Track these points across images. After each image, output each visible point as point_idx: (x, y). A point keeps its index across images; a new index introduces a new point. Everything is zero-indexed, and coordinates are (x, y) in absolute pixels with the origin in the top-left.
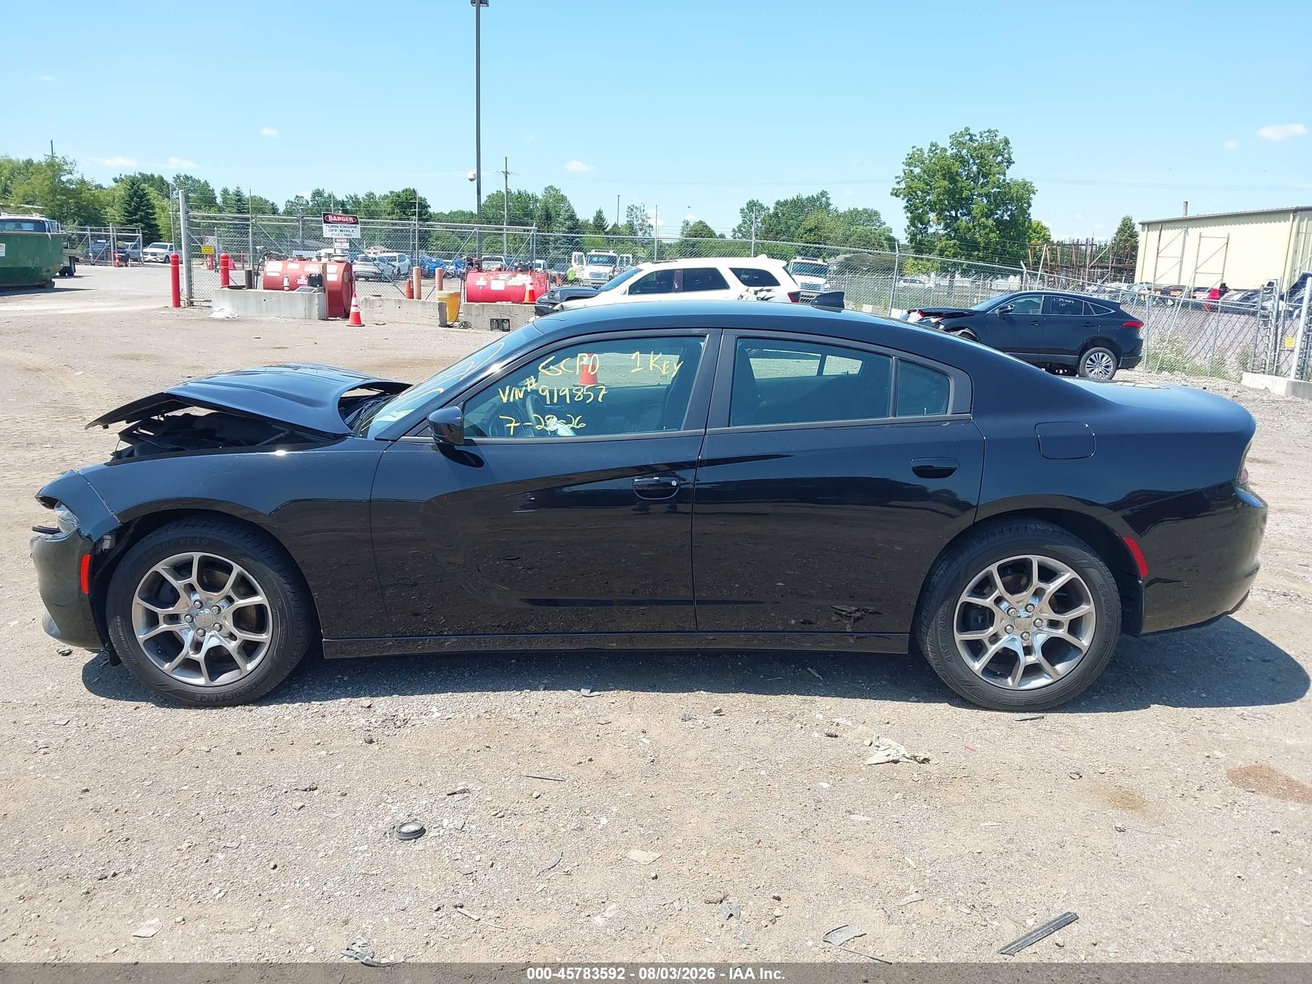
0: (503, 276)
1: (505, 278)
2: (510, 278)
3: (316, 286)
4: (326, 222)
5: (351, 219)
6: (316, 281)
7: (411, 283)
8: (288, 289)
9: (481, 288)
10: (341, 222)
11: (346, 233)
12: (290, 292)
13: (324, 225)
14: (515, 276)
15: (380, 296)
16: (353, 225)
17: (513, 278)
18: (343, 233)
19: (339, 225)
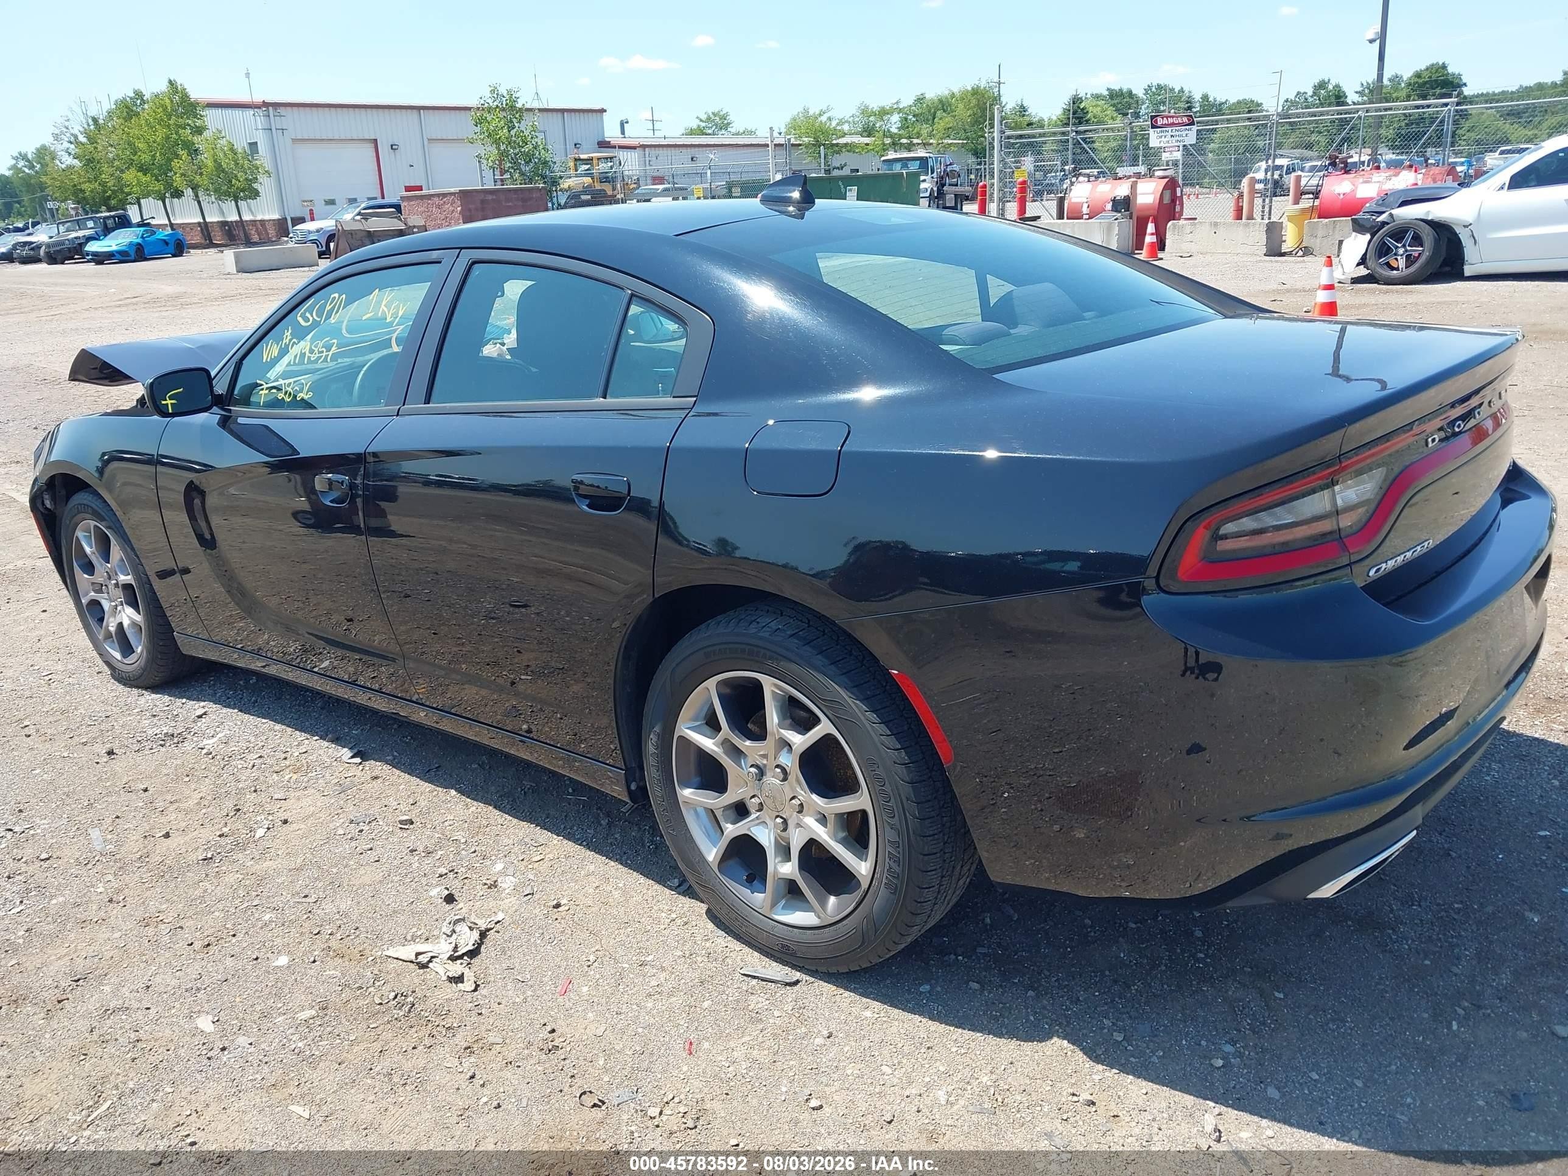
0: (1378, 177)
1: (1381, 179)
2: (1389, 178)
3: (1120, 212)
4: (1153, 127)
5: (1185, 120)
6: (1123, 205)
7: (1241, 196)
8: (1087, 217)
9: (1342, 196)
10: (1173, 124)
11: (1177, 138)
12: (1090, 221)
13: (1151, 131)
14: (1397, 175)
15: (1195, 219)
16: (1187, 127)
17: (1393, 178)
18: (1175, 139)
19: (1170, 129)
